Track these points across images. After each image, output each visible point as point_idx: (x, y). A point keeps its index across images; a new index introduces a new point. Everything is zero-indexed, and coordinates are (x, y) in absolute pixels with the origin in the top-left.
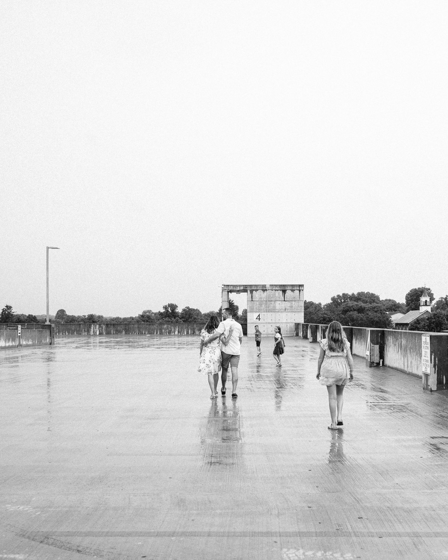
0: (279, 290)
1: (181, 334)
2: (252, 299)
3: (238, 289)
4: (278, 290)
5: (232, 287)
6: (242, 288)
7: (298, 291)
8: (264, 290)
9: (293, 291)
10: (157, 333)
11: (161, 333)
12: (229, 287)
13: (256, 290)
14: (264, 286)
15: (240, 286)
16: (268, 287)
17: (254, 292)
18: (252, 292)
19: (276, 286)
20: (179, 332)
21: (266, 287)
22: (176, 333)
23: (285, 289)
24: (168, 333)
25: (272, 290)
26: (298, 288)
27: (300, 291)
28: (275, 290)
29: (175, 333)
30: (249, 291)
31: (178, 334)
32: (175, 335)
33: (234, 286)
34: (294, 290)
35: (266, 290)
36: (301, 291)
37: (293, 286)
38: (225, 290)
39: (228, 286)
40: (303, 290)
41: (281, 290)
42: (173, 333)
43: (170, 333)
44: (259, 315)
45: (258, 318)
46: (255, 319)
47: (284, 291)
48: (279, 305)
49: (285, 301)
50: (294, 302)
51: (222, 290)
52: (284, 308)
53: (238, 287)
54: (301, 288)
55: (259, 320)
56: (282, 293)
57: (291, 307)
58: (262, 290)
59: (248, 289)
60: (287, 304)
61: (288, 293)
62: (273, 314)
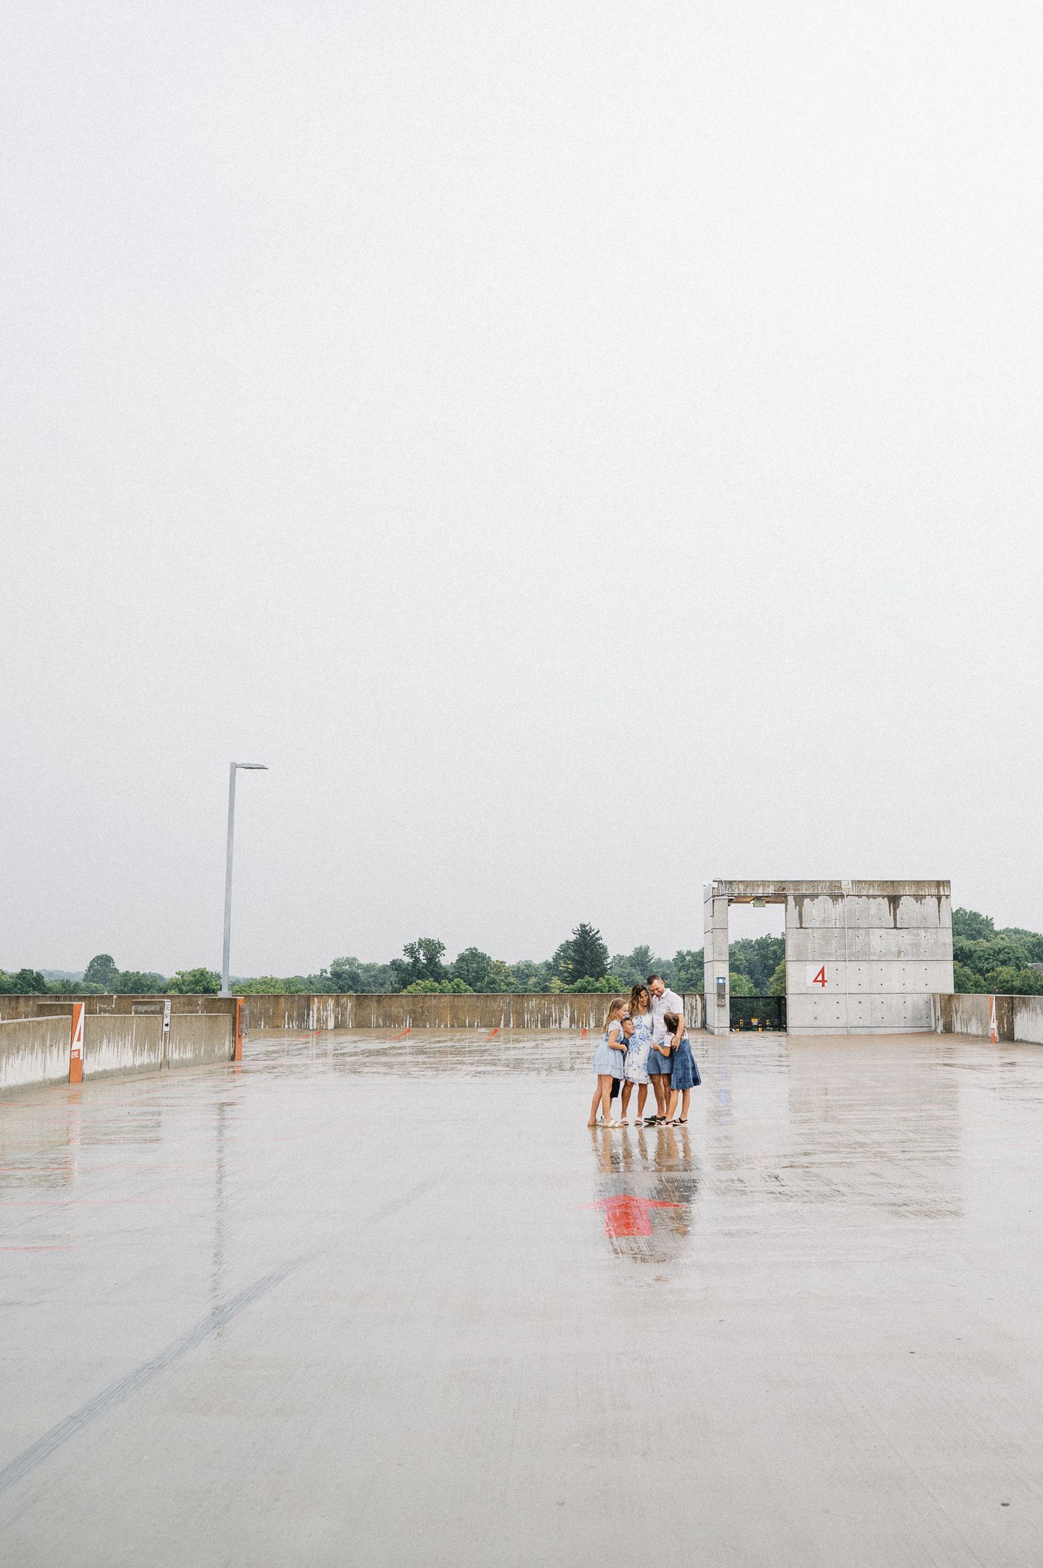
0: (878, 896)
1: (578, 1026)
2: (801, 922)
3: (760, 891)
4: (874, 897)
5: (740, 887)
6: (771, 890)
7: (935, 900)
8: (836, 897)
9: (919, 898)
10: (507, 1025)
11: (520, 1024)
12: (735, 886)
13: (813, 897)
14: (836, 884)
15: (764, 883)
16: (846, 888)
17: (807, 901)
18: (799, 900)
19: (870, 883)
20: (572, 1021)
21: (839, 888)
22: (566, 1023)
23: (898, 894)
24: (539, 1025)
25: (860, 896)
26: (934, 891)
27: (939, 898)
28: (868, 896)
29: (560, 1024)
30: (791, 900)
31: (571, 1026)
32: (560, 1030)
33: (747, 884)
34: (923, 896)
35: (842, 896)
36: (943, 899)
37: (917, 884)
38: (722, 895)
39: (731, 883)
40: (947, 896)
41: (883, 897)
42: (556, 1022)
43: (545, 1023)
44: (822, 971)
45: (820, 978)
46: (810, 982)
47: (894, 900)
48: (880, 940)
49: (895, 928)
50: (922, 932)
51: (714, 896)
52: (894, 950)
53: (758, 886)
54: (944, 890)
55: (823, 986)
56: (890, 906)
57: (916, 945)
58: (831, 896)
59: (790, 891)
60: (905, 938)
61: (907, 904)
62: (864, 966)
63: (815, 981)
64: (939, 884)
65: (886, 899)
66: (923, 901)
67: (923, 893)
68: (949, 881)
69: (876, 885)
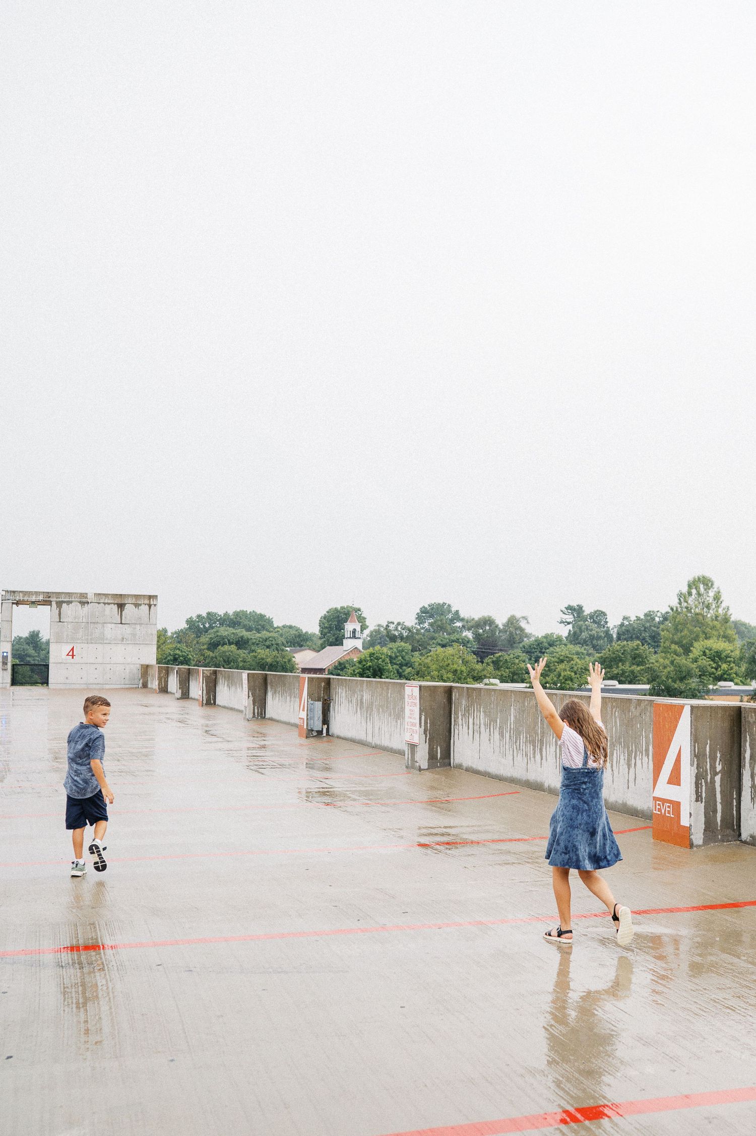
0: (111, 603)
2: (61, 618)
3: (33, 599)
4: (109, 604)
5: (21, 595)
6: (41, 598)
7: (147, 607)
8: (83, 603)
9: (137, 605)
12: (17, 594)
13: (69, 603)
14: (83, 595)
15: (37, 593)
16: (91, 597)
17: (64, 605)
18: (59, 604)
19: (106, 595)
21: (86, 598)
23: (124, 602)
25: (99, 603)
26: (147, 602)
27: (150, 606)
28: (105, 604)
30: (54, 604)
33: (25, 593)
34: (140, 605)
35: (88, 603)
36: (152, 607)
37: (137, 597)
38: (8, 600)
39: (14, 592)
40: (155, 605)
41: (114, 604)
44: (73, 649)
45: (71, 654)
46: (64, 656)
47: (121, 606)
48: (111, 631)
49: (121, 623)
50: (138, 627)
51: (2, 600)
52: (120, 637)
53: (33, 594)
54: (153, 600)
55: (73, 658)
56: (118, 610)
57: (134, 635)
58: (80, 602)
59: (53, 599)
60: (126, 630)
61: (129, 609)
62: (100, 647)
63: (68, 655)
64: (150, 597)
65: (116, 605)
66: (140, 607)
67: (140, 603)
68: (157, 596)
69: (110, 597)
